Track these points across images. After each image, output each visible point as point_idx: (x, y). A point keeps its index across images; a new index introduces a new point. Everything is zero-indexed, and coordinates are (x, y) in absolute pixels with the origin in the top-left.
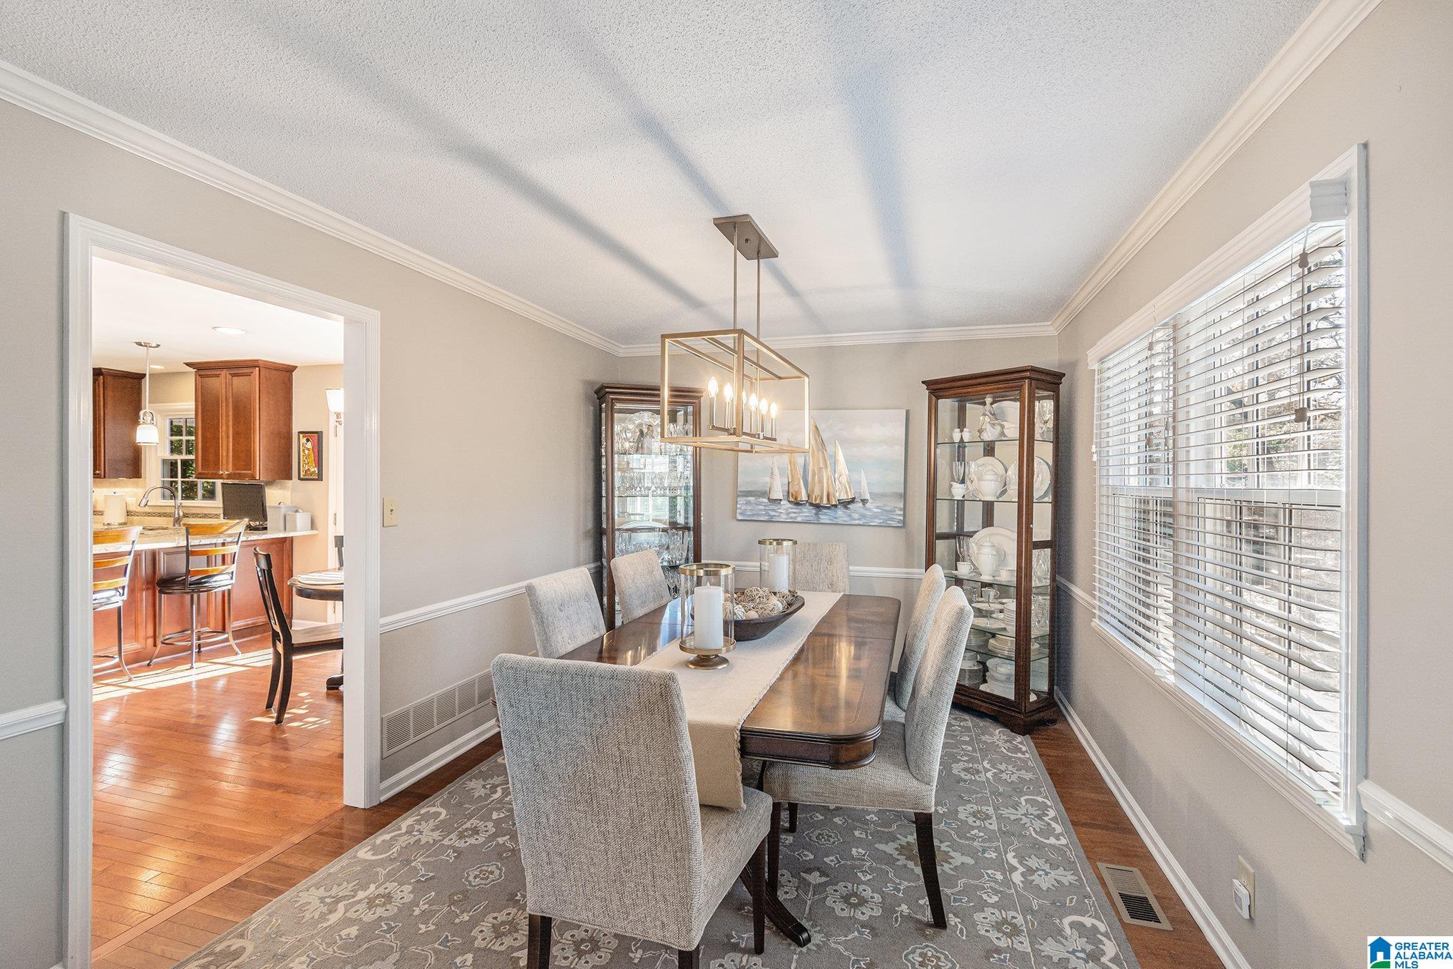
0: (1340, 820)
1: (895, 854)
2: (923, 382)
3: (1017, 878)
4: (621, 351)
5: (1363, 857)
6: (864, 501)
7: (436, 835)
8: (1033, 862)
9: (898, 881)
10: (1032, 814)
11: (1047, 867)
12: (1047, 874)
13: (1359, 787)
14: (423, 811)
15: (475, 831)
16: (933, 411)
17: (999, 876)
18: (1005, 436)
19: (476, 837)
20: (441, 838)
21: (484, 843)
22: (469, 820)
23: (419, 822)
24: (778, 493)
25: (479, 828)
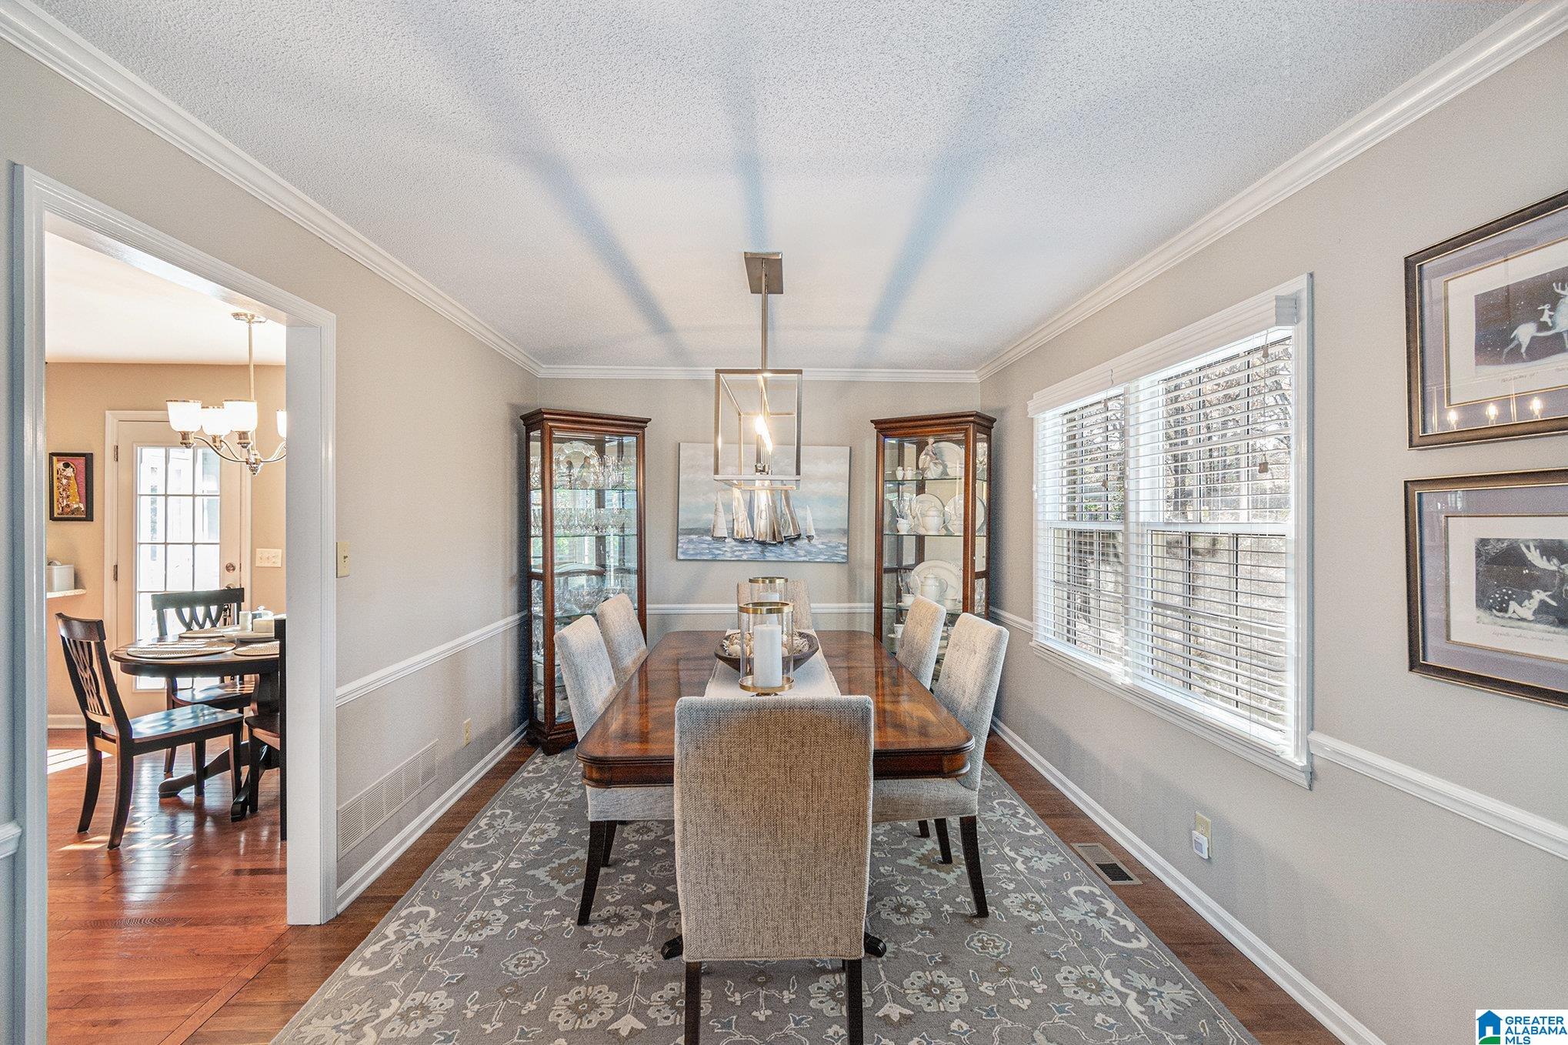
0: (1297, 763)
1: (917, 865)
2: (872, 421)
3: (1020, 866)
4: (542, 371)
5: (1310, 789)
6: (809, 538)
7: (438, 934)
8: (1026, 852)
9: (931, 887)
10: (1007, 814)
11: (1038, 854)
12: (1040, 859)
13: (1308, 737)
14: (404, 913)
15: (485, 923)
16: (880, 449)
17: (1008, 868)
18: (948, 475)
19: (489, 927)
20: (446, 937)
21: (504, 932)
22: (468, 912)
23: (406, 925)
24: (722, 531)
25: (487, 918)
